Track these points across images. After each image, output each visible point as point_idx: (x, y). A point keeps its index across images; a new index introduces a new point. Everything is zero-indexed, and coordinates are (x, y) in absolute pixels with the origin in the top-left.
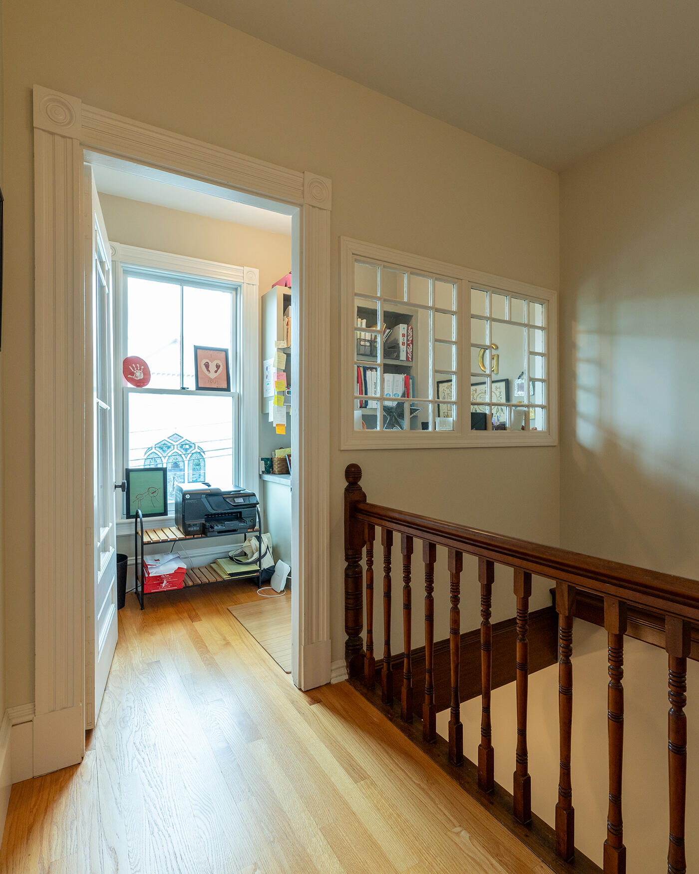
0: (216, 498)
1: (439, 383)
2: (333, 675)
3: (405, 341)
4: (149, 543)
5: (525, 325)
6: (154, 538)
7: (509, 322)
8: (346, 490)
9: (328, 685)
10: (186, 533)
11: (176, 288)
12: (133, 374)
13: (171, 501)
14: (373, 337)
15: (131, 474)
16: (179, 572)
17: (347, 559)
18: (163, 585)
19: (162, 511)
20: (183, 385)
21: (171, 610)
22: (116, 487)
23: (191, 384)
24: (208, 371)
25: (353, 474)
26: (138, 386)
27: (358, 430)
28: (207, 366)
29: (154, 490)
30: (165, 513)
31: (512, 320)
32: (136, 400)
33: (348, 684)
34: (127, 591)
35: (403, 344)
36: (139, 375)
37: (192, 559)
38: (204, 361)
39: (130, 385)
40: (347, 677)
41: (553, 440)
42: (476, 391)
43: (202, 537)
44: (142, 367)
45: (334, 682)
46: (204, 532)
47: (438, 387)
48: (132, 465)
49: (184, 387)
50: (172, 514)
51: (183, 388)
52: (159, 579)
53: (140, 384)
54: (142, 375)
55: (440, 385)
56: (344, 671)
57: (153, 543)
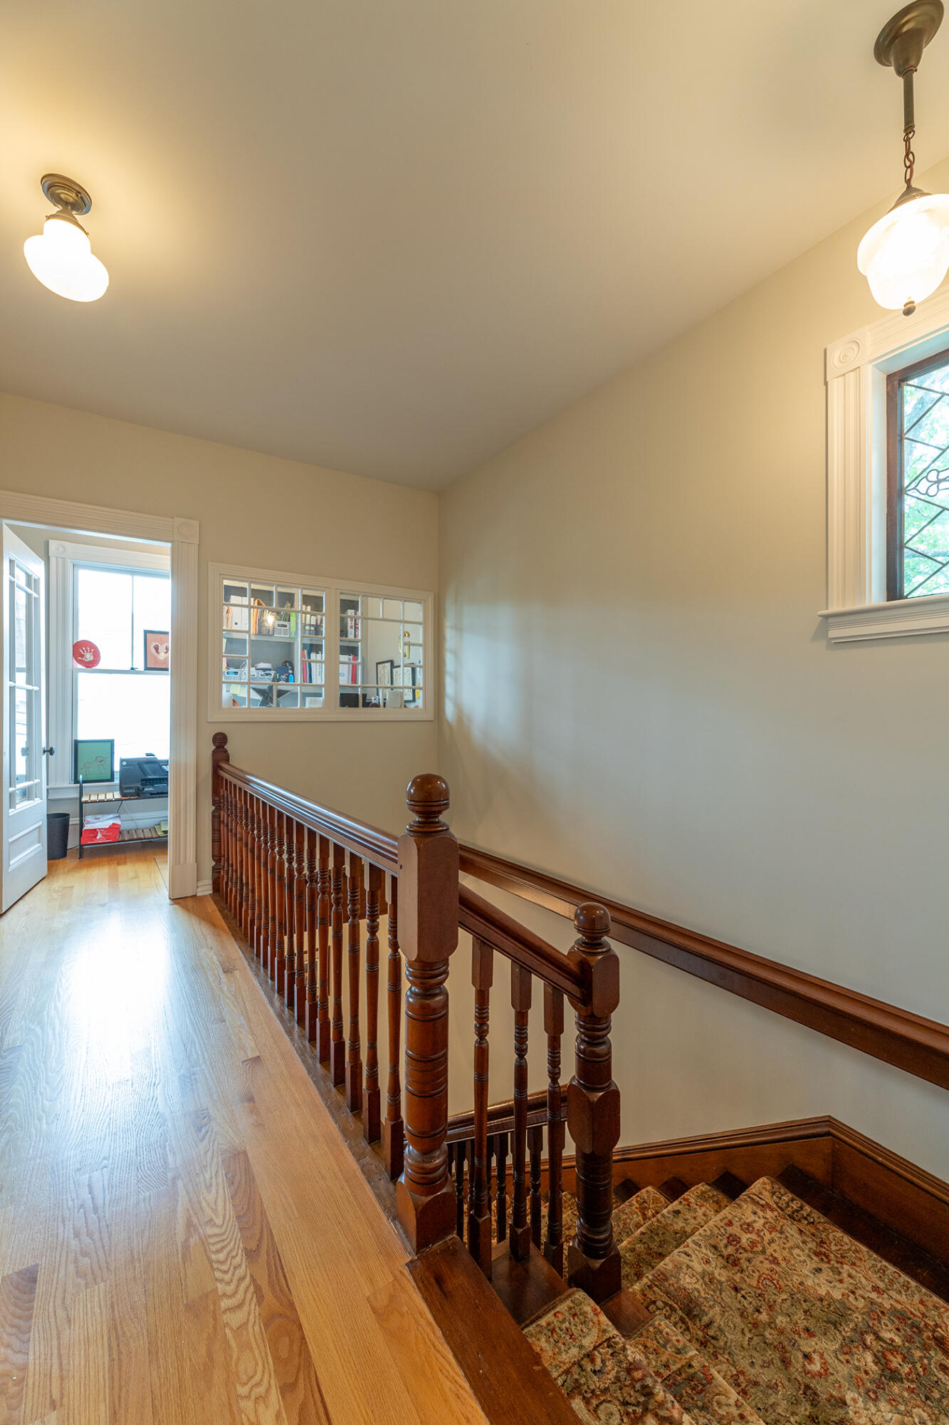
0: (152, 765)
1: (377, 664)
2: (199, 890)
3: (353, 625)
4: (86, 802)
5: (400, 621)
6: (94, 798)
7: (383, 620)
8: (213, 752)
9: (195, 896)
10: (123, 794)
11: (128, 577)
12: (83, 656)
13: (117, 768)
14: (319, 621)
15: (80, 745)
16: (114, 827)
17: (213, 804)
18: (98, 838)
19: (109, 777)
20: (132, 665)
21: (106, 859)
22: (44, 752)
23: (140, 665)
24: (157, 652)
25: (220, 741)
26: (87, 667)
27: (226, 707)
28: (157, 648)
29: (102, 759)
30: (112, 779)
31: (385, 617)
32: (86, 680)
33: (210, 898)
34: (68, 848)
35: (351, 627)
36: (89, 657)
37: (137, 821)
38: (154, 644)
39: (80, 666)
40: (211, 892)
41: (430, 716)
42: (397, 672)
43: (137, 799)
44: (93, 650)
45: (198, 895)
46: (139, 794)
47: (377, 667)
48: (79, 738)
49: (134, 667)
50: (117, 781)
51: (132, 669)
52: (94, 831)
53: (90, 665)
54: (92, 657)
55: (379, 666)
56: (211, 887)
57: (91, 802)
